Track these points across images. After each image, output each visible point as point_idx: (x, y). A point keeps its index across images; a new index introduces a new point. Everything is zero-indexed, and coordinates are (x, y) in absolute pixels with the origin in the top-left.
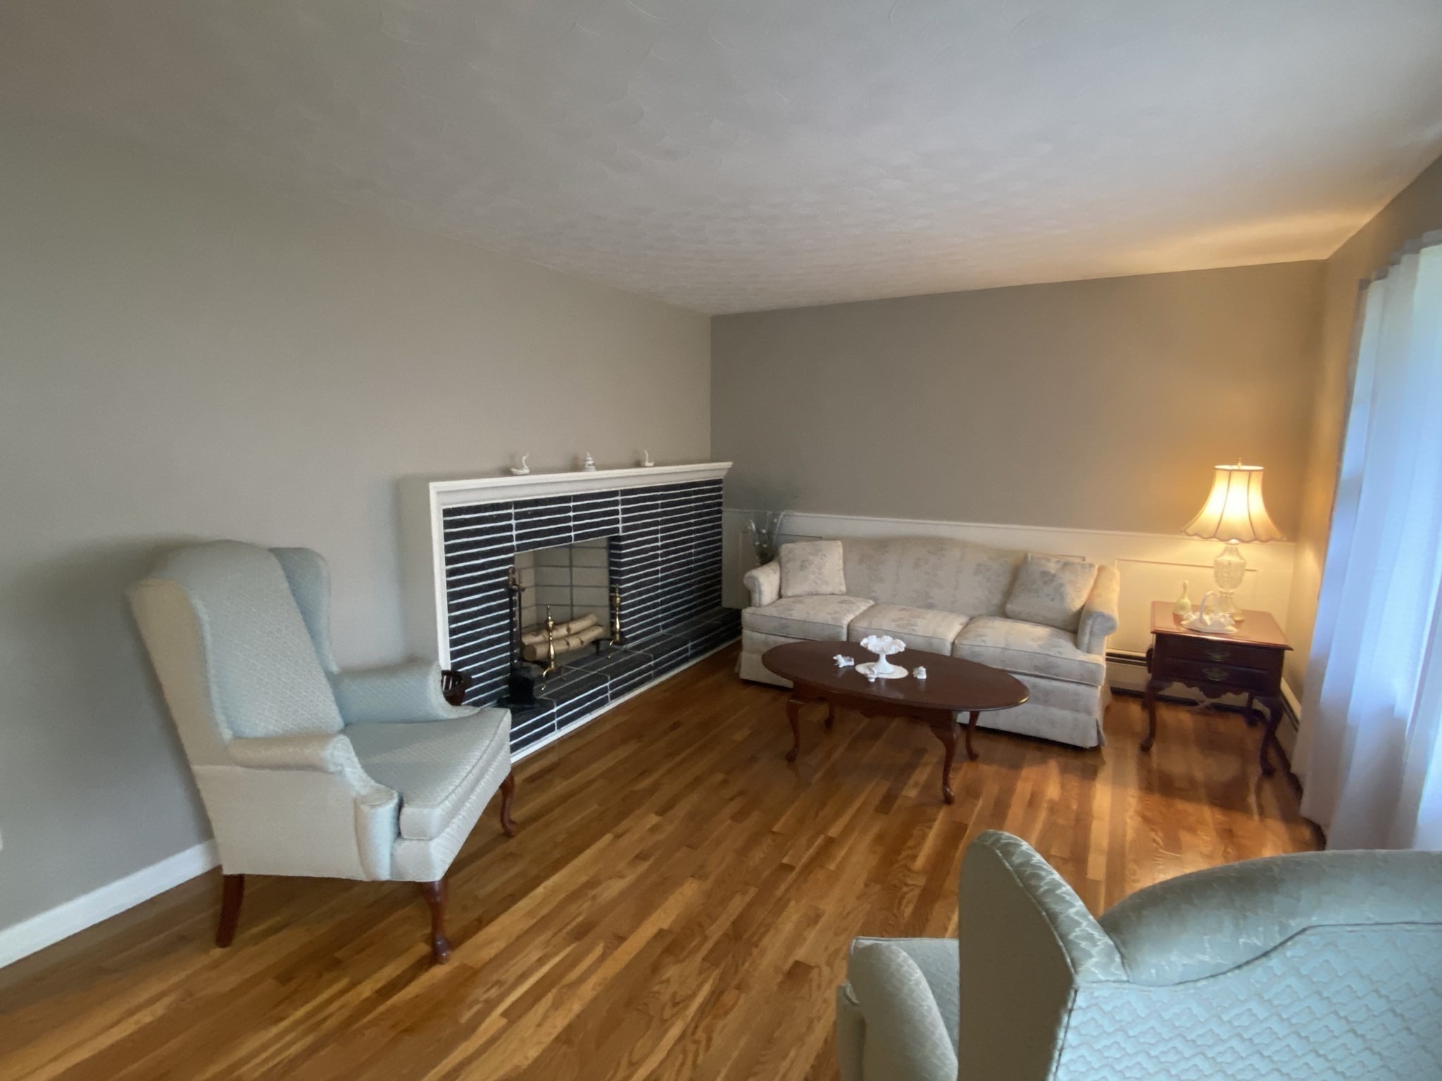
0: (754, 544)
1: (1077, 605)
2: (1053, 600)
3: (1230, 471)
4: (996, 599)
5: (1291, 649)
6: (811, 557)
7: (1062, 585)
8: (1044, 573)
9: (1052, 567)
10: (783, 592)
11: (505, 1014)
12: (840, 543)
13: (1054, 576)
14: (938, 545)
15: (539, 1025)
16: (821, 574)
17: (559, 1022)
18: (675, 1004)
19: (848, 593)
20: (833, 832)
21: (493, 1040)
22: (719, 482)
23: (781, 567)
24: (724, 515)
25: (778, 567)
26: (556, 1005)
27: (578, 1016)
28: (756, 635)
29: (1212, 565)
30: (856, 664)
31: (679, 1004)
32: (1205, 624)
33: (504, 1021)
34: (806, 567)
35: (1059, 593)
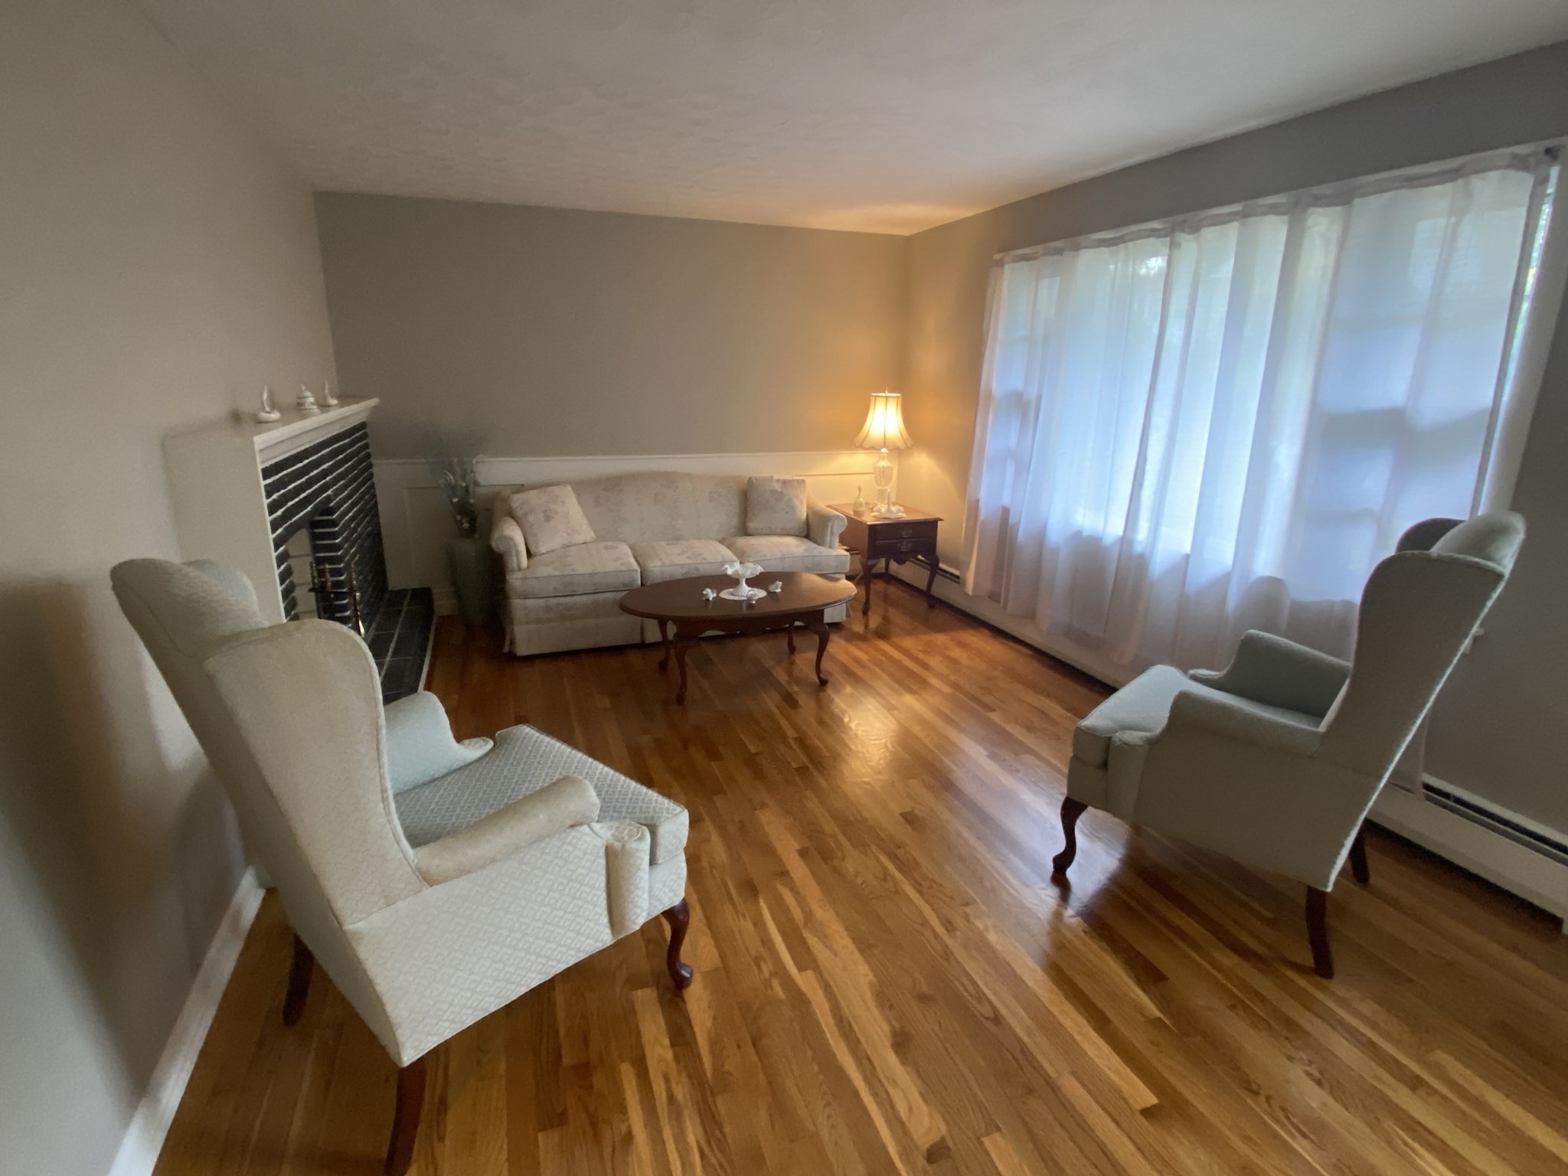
0: (451, 501)
1: (803, 514)
2: (787, 513)
3: (887, 397)
4: (734, 521)
5: (942, 520)
6: (552, 506)
7: (790, 500)
8: (773, 492)
9: (777, 487)
10: (533, 549)
11: (801, 969)
12: (569, 488)
13: (782, 493)
14: (668, 479)
15: (836, 955)
16: (569, 522)
17: (843, 941)
18: (885, 880)
19: (600, 538)
20: (791, 733)
21: (827, 988)
22: (362, 426)
23: (517, 521)
24: (375, 470)
25: (515, 523)
26: (824, 938)
27: (847, 929)
28: (530, 603)
29: (872, 471)
30: (718, 593)
31: (885, 876)
32: (892, 512)
33: (810, 973)
34: (553, 518)
35: (791, 508)
